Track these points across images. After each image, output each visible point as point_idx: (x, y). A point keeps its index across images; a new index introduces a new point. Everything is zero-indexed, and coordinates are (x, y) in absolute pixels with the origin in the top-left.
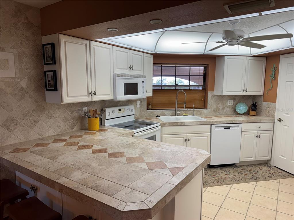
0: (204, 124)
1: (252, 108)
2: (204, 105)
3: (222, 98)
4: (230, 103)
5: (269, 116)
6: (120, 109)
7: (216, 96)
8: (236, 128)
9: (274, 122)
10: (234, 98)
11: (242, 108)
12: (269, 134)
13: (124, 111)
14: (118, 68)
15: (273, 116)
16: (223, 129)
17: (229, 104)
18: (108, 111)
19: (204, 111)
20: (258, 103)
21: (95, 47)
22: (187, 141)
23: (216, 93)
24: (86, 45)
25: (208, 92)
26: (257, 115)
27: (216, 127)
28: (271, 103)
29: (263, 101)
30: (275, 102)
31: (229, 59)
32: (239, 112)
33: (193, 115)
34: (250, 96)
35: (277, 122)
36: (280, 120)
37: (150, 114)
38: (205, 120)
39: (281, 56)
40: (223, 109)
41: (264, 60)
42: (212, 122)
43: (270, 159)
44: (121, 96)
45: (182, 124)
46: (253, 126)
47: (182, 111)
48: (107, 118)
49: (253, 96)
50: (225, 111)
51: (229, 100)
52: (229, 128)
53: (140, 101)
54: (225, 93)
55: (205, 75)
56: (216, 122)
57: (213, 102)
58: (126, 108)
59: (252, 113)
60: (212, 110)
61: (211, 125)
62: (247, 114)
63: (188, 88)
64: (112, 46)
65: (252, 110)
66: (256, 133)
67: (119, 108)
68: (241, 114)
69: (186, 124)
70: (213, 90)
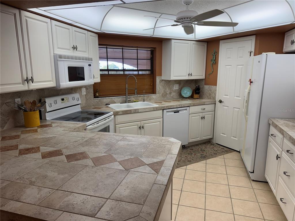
0: (156, 109)
1: (195, 92)
2: (153, 91)
3: (169, 82)
4: (176, 87)
6: (64, 99)
7: (163, 81)
8: (185, 111)
9: (215, 104)
10: (179, 82)
11: (187, 92)
12: (211, 115)
13: (68, 100)
14: (58, 48)
15: (214, 98)
16: (173, 113)
17: (175, 89)
18: (49, 101)
19: (153, 96)
20: (201, 87)
21: (27, 19)
22: (142, 128)
23: (163, 78)
24: (15, 15)
25: (157, 77)
26: (200, 97)
27: (167, 112)
28: (212, 86)
29: (205, 85)
30: (216, 85)
31: (175, 43)
32: (185, 96)
33: (144, 101)
34: (193, 80)
35: (218, 103)
36: (221, 102)
37: (98, 102)
38: (157, 106)
39: (220, 41)
40: (170, 93)
41: (205, 45)
42: (164, 107)
43: (212, 137)
44: (66, 83)
45: (136, 111)
46: (198, 108)
47: (132, 98)
48: (47, 111)
49: (195, 80)
50: (172, 95)
51: (175, 85)
52: (179, 112)
53: (85, 88)
54: (173, 78)
55: (152, 60)
56: (167, 107)
57: (161, 87)
58: (70, 96)
59: (196, 96)
60: (161, 95)
61: (163, 110)
62: (192, 97)
63: (136, 73)
64: (50, 20)
65: (196, 94)
66: (201, 115)
67: (63, 97)
68: (186, 98)
69: (140, 111)
70: (161, 75)
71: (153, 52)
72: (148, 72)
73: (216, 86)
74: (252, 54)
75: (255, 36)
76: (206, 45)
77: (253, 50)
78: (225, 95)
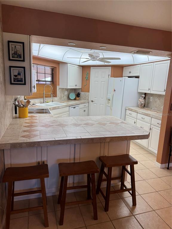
1: (77, 96)
3: (63, 90)
4: (66, 93)
5: (85, 100)
7: (60, 89)
10: (67, 90)
11: (73, 96)
15: (88, 100)
16: (73, 108)
19: (56, 99)
20: (80, 93)
23: (60, 87)
25: (57, 86)
27: (71, 108)
28: (87, 93)
29: (82, 92)
33: (52, 102)
34: (73, 89)
35: (90, 102)
36: (92, 101)
39: (91, 67)
40: (63, 97)
46: (81, 106)
49: (75, 89)
52: (75, 108)
55: (53, 75)
57: (59, 92)
59: (77, 98)
61: (69, 107)
62: (75, 99)
63: (45, 83)
66: (84, 109)
68: (72, 100)
69: (60, 107)
70: (59, 85)
71: (53, 70)
72: (49, 83)
73: (89, 92)
74: (110, 76)
75: (111, 67)
76: (82, 68)
77: (110, 74)
78: (95, 98)
